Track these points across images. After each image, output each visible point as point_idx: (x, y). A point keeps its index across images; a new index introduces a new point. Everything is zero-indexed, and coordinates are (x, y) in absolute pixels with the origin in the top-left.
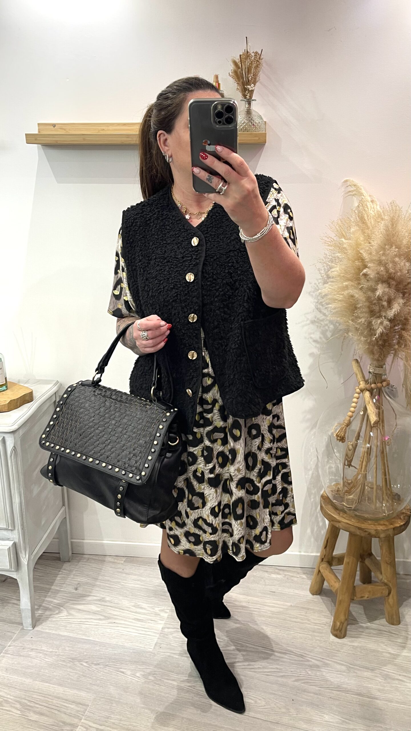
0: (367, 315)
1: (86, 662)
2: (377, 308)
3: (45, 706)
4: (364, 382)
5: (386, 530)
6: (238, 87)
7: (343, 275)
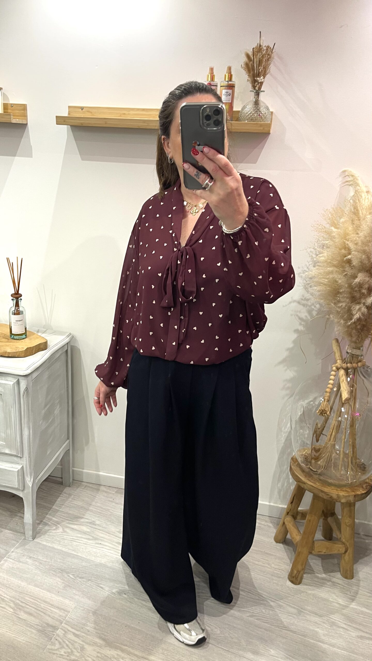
0: (348, 300)
1: (73, 575)
2: (357, 295)
3: (34, 608)
4: (341, 361)
5: (346, 496)
6: (249, 79)
7: (330, 261)
